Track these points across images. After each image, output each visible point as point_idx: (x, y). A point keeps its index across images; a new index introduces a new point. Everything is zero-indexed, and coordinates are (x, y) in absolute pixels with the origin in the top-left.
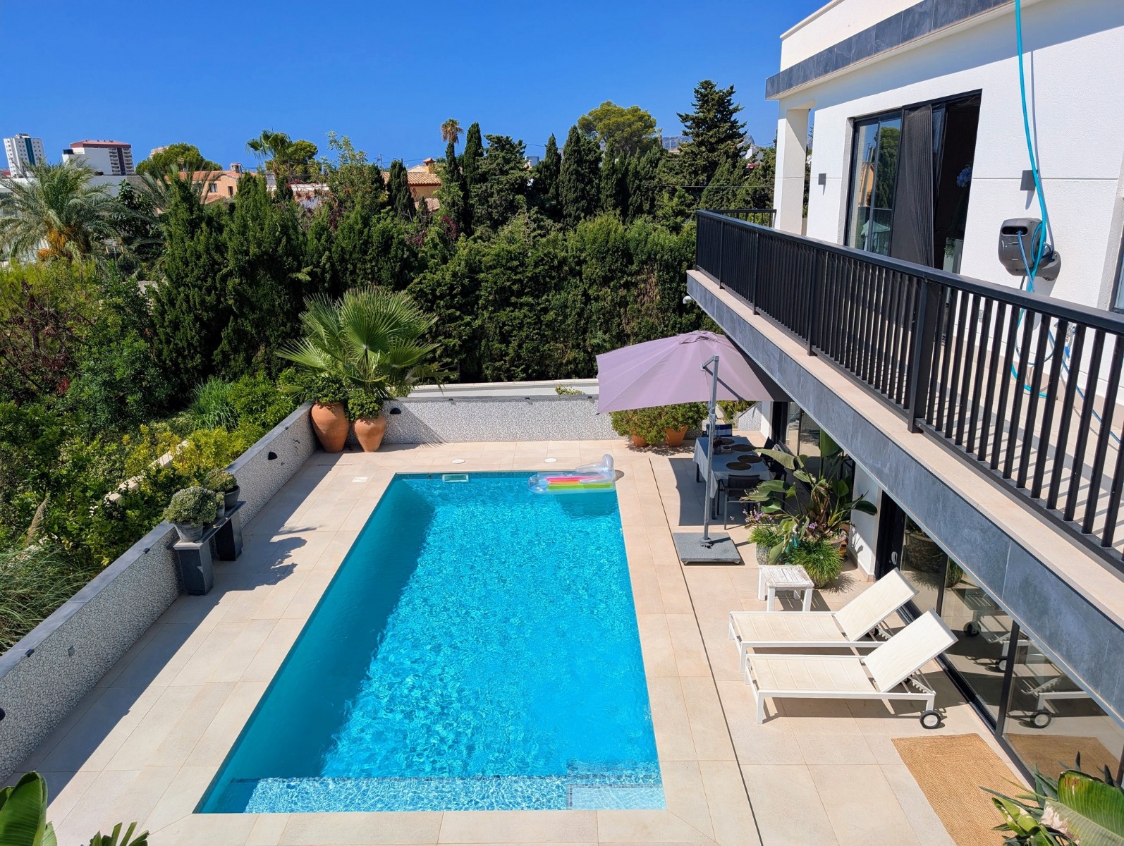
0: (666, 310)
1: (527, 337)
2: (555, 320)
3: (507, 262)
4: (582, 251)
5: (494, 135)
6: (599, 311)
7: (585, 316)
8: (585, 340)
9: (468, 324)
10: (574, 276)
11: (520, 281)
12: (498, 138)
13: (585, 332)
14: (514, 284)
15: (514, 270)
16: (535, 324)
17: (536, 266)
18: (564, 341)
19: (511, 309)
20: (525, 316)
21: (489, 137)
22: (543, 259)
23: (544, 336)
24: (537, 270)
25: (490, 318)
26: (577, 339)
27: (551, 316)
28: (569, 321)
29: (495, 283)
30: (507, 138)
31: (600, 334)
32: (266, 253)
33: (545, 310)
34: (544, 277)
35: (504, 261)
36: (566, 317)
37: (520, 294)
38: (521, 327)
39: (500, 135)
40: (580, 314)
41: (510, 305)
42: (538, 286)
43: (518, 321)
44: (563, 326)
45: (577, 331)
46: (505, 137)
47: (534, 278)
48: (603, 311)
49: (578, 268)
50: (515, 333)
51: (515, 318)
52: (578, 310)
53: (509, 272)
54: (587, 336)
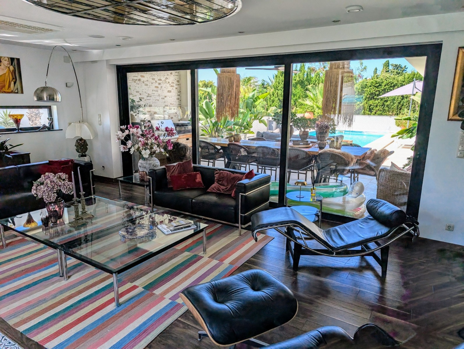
1: (378, 110)
3: (375, 84)
4: (403, 82)
6: (407, 102)
7: (401, 104)
9: (358, 105)
11: (379, 91)
13: (400, 109)
14: (376, 92)
15: (377, 87)
16: (382, 105)
17: (385, 86)
18: (392, 112)
19: (374, 100)
20: (379, 103)
22: (388, 84)
24: (385, 87)
25: (366, 103)
26: (397, 112)
27: (388, 103)
28: (395, 105)
29: (370, 91)
30: (400, 65)
32: (301, 80)
38: (377, 106)
40: (399, 103)
41: (374, 99)
43: (376, 104)
44: (392, 107)
45: (397, 108)
50: (374, 108)
51: (375, 103)
52: (399, 101)
53: (375, 88)
54: (401, 111)
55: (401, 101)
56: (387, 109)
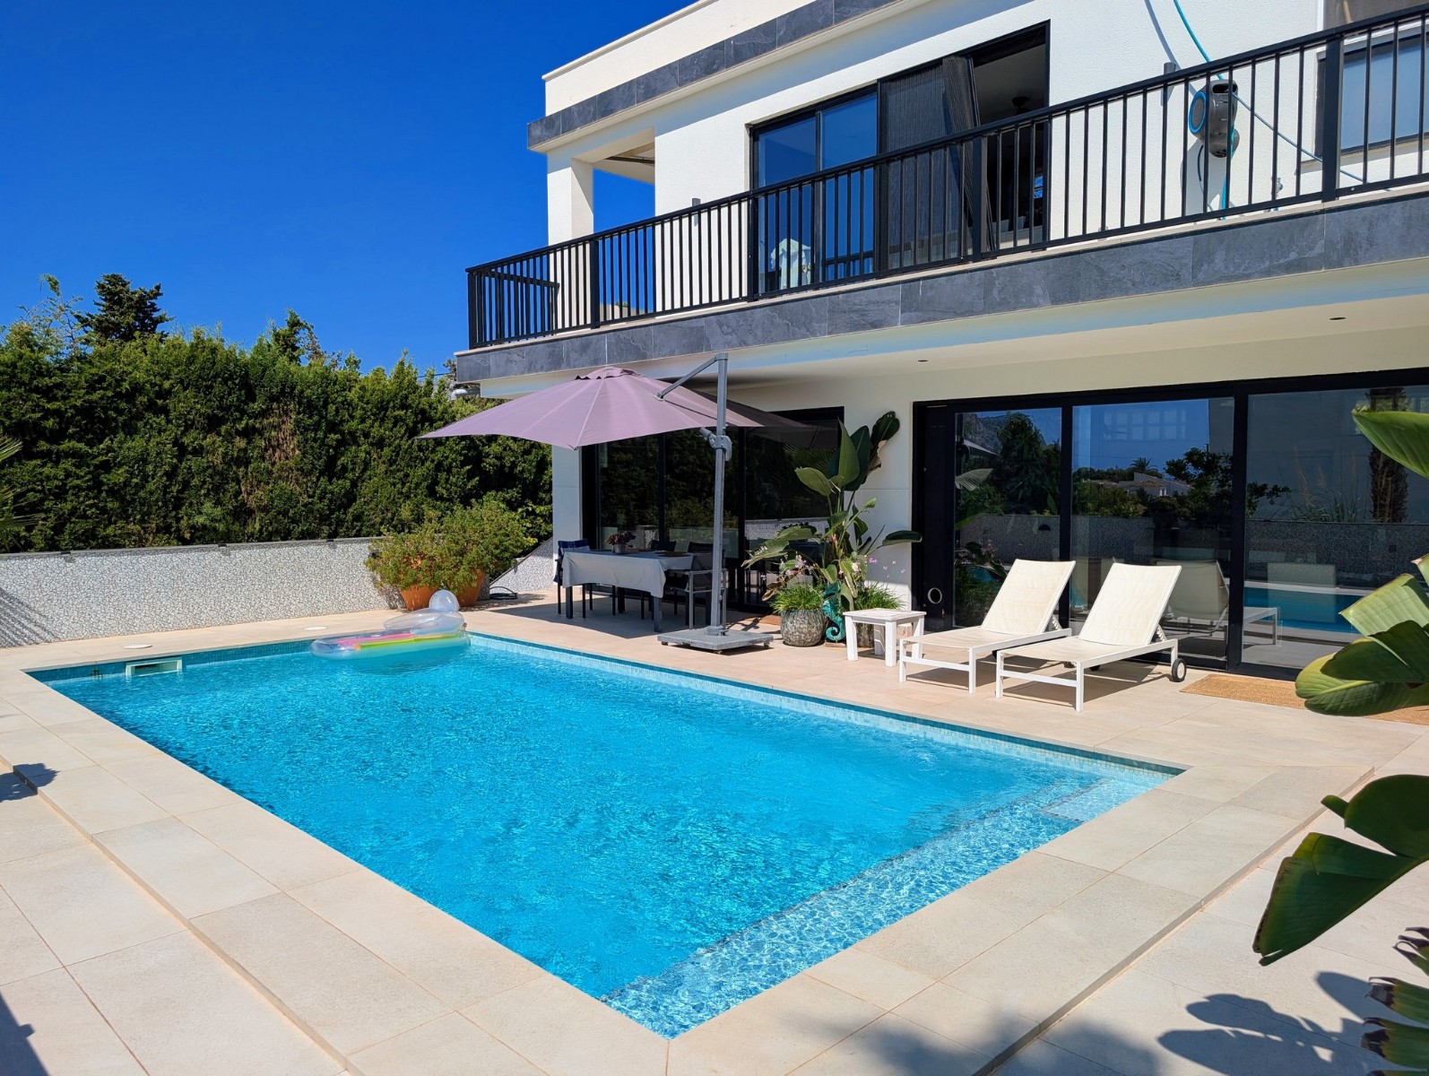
0: (310, 473)
1: (73, 511)
2: (126, 483)
3: (32, 379)
4: (164, 377)
6: (204, 470)
7: (180, 478)
8: (178, 520)
10: (156, 413)
11: (59, 413)
13: (177, 507)
14: (45, 418)
15: (46, 392)
16: (89, 488)
17: (88, 389)
18: (142, 521)
20: (68, 475)
22: (101, 380)
23: (104, 510)
24: (96, 396)
26: (165, 517)
27: (118, 476)
28: (151, 486)
31: (208, 506)
33: (106, 467)
34: (105, 410)
35: (26, 377)
36: (145, 478)
37: (57, 436)
38: (60, 493)
40: (171, 475)
42: (94, 423)
43: (54, 483)
44: (142, 494)
45: (165, 504)
47: (87, 411)
48: (210, 471)
49: (160, 402)
50: (48, 504)
51: (48, 478)
52: (167, 468)
53: (35, 396)
54: (182, 512)
55: (175, 468)
56: (112, 505)
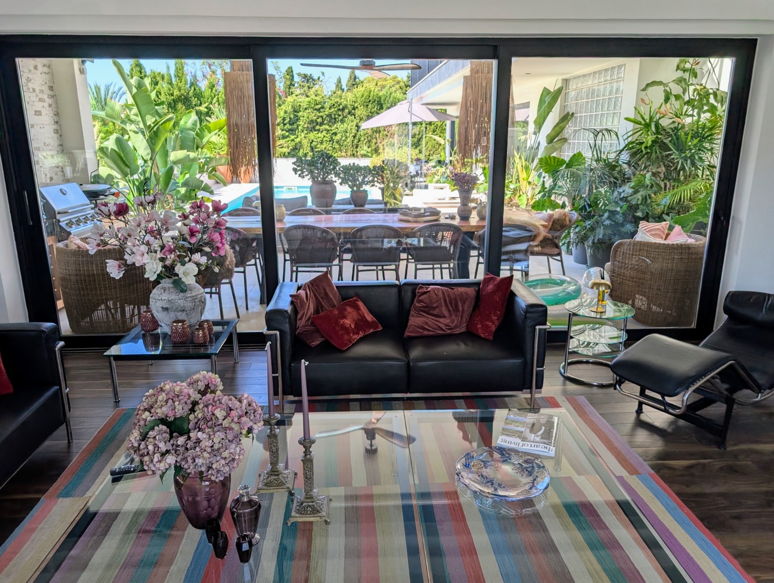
0: (401, 136)
2: (341, 139)
3: (315, 106)
4: (355, 102)
5: (302, 73)
6: (365, 135)
7: (357, 138)
8: (357, 152)
9: (293, 140)
10: (351, 115)
11: (322, 117)
12: (304, 74)
13: (357, 147)
14: (318, 118)
15: (318, 110)
16: (330, 141)
17: (330, 108)
18: (346, 152)
19: (316, 132)
20: (324, 136)
21: (299, 75)
22: (334, 105)
23: (334, 148)
24: (331, 111)
25: (305, 137)
27: (338, 137)
28: (348, 140)
29: (308, 118)
31: (365, 148)
32: (183, 95)
33: (335, 134)
34: (335, 115)
35: (313, 106)
36: (346, 138)
37: (322, 124)
38: (322, 143)
39: (306, 73)
40: (354, 137)
41: (315, 130)
42: (332, 119)
43: (320, 139)
44: (345, 143)
45: (353, 146)
46: (309, 75)
47: (329, 115)
48: (367, 135)
49: (353, 111)
50: (318, 146)
51: (319, 138)
52: (353, 134)
53: (315, 111)
54: (358, 150)
55: (356, 134)
56: (337, 146)
